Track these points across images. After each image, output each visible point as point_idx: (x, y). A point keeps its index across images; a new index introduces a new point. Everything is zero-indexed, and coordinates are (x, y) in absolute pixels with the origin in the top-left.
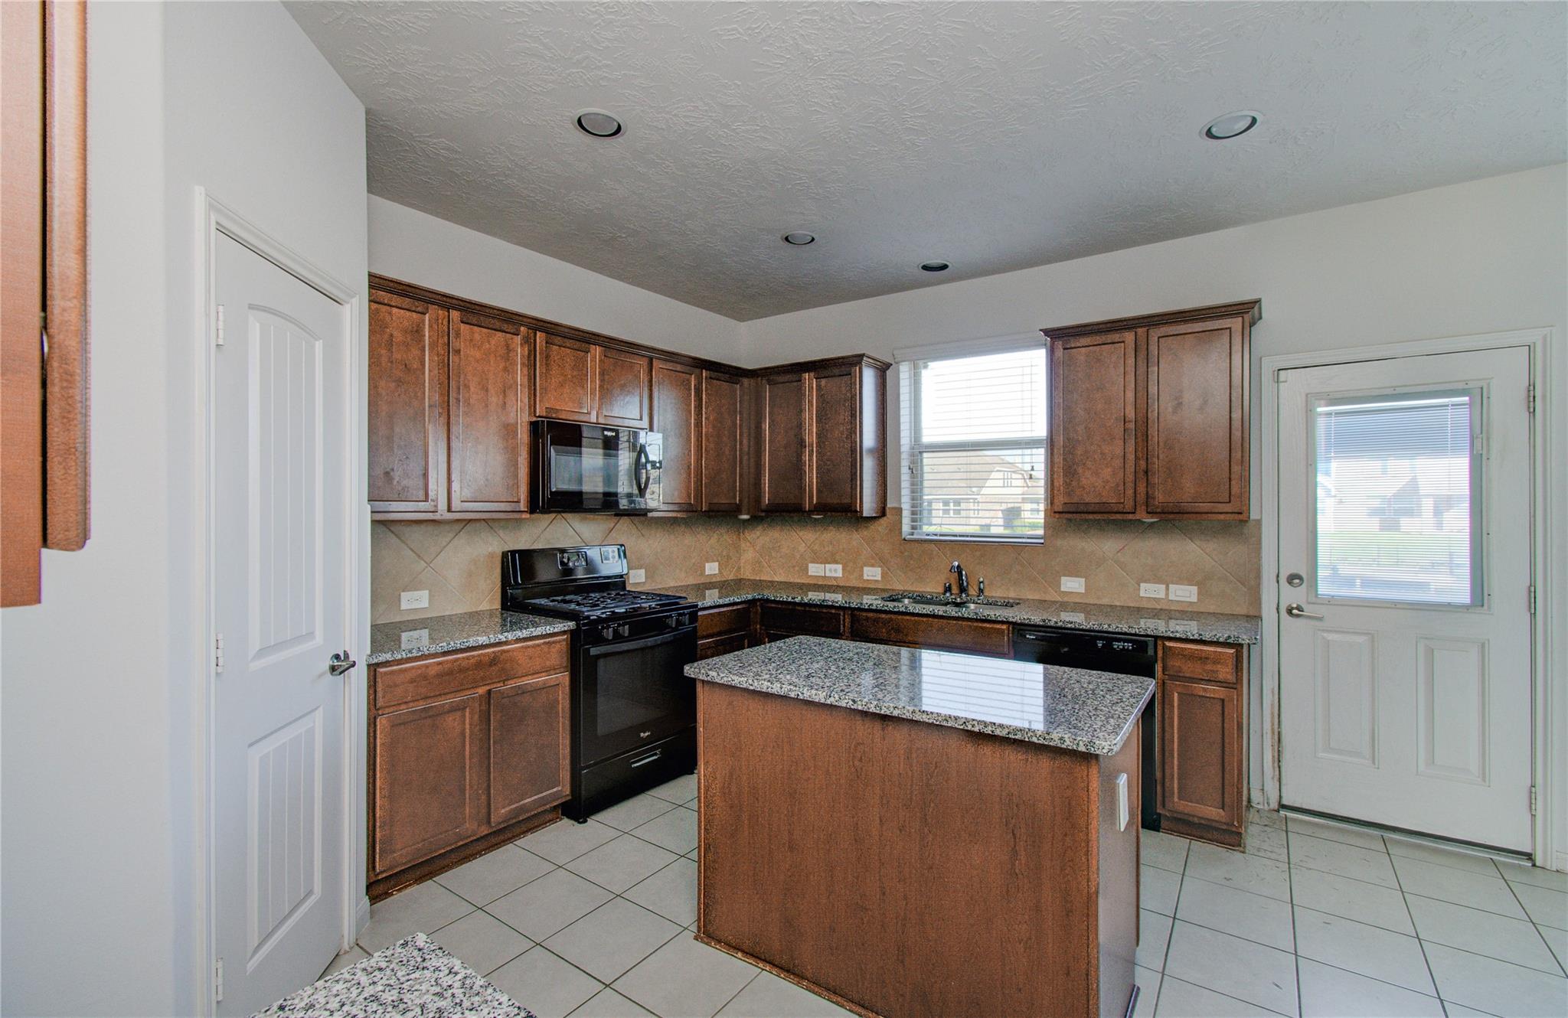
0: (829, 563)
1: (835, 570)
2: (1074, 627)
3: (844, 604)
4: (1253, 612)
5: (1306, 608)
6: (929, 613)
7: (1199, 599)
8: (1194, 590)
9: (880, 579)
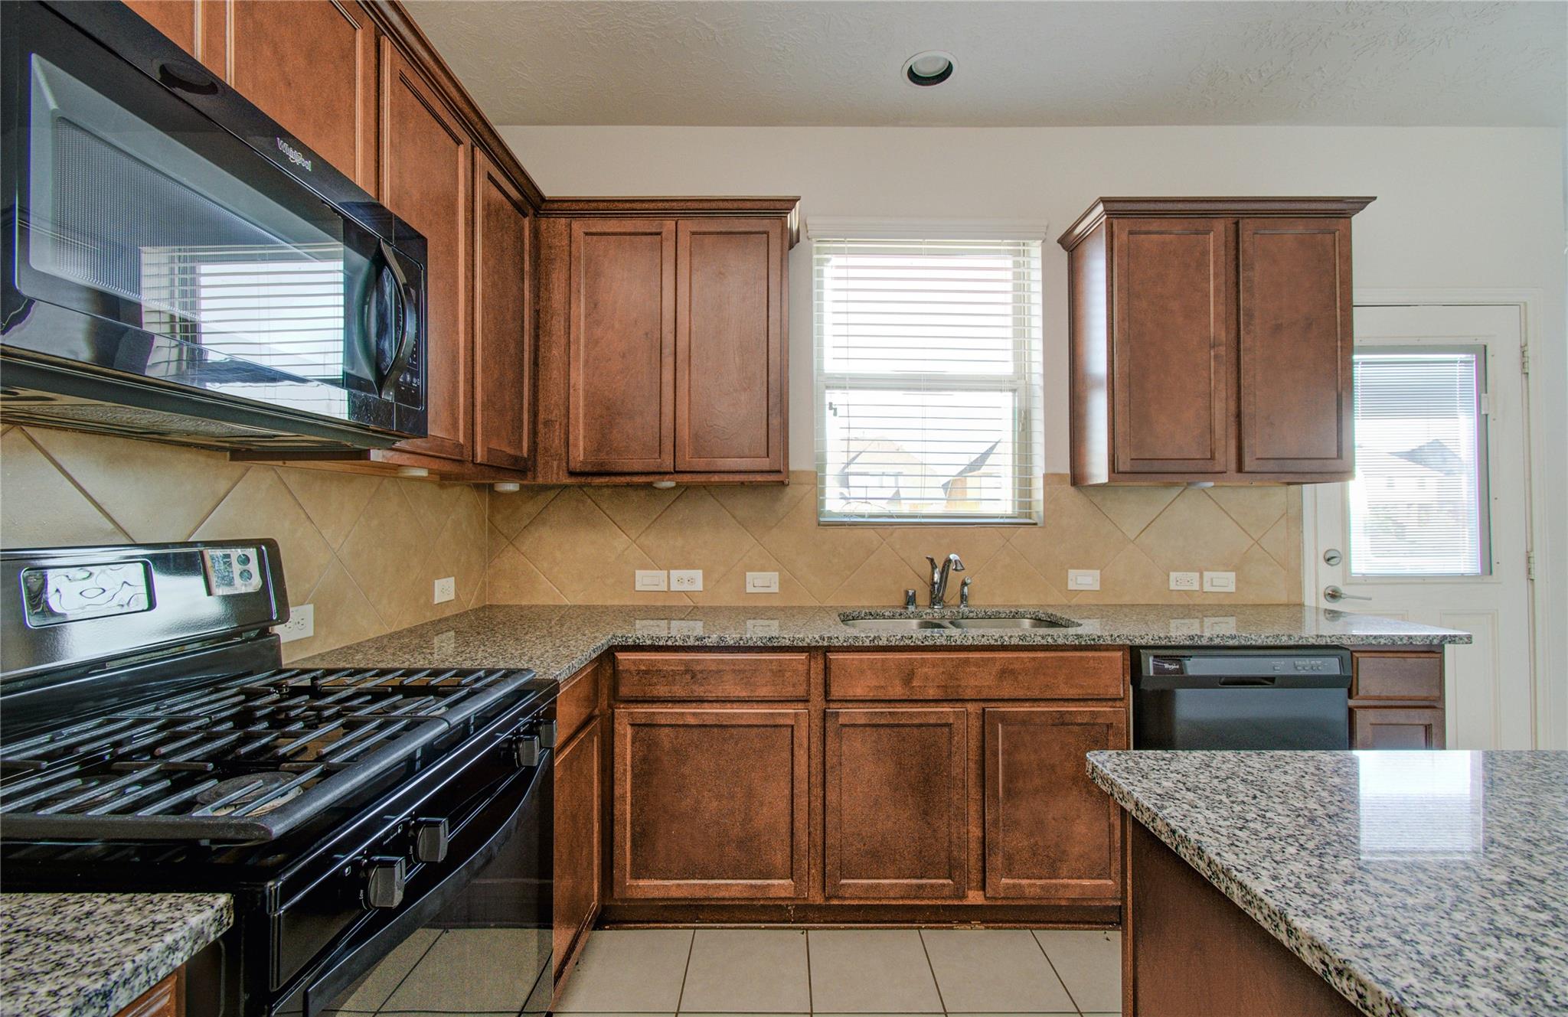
0: (676, 568)
1: (691, 581)
2: (1237, 643)
3: (817, 641)
4: (1294, 599)
5: (1344, 590)
6: (993, 642)
7: (1237, 588)
8: (1232, 575)
9: (777, 591)
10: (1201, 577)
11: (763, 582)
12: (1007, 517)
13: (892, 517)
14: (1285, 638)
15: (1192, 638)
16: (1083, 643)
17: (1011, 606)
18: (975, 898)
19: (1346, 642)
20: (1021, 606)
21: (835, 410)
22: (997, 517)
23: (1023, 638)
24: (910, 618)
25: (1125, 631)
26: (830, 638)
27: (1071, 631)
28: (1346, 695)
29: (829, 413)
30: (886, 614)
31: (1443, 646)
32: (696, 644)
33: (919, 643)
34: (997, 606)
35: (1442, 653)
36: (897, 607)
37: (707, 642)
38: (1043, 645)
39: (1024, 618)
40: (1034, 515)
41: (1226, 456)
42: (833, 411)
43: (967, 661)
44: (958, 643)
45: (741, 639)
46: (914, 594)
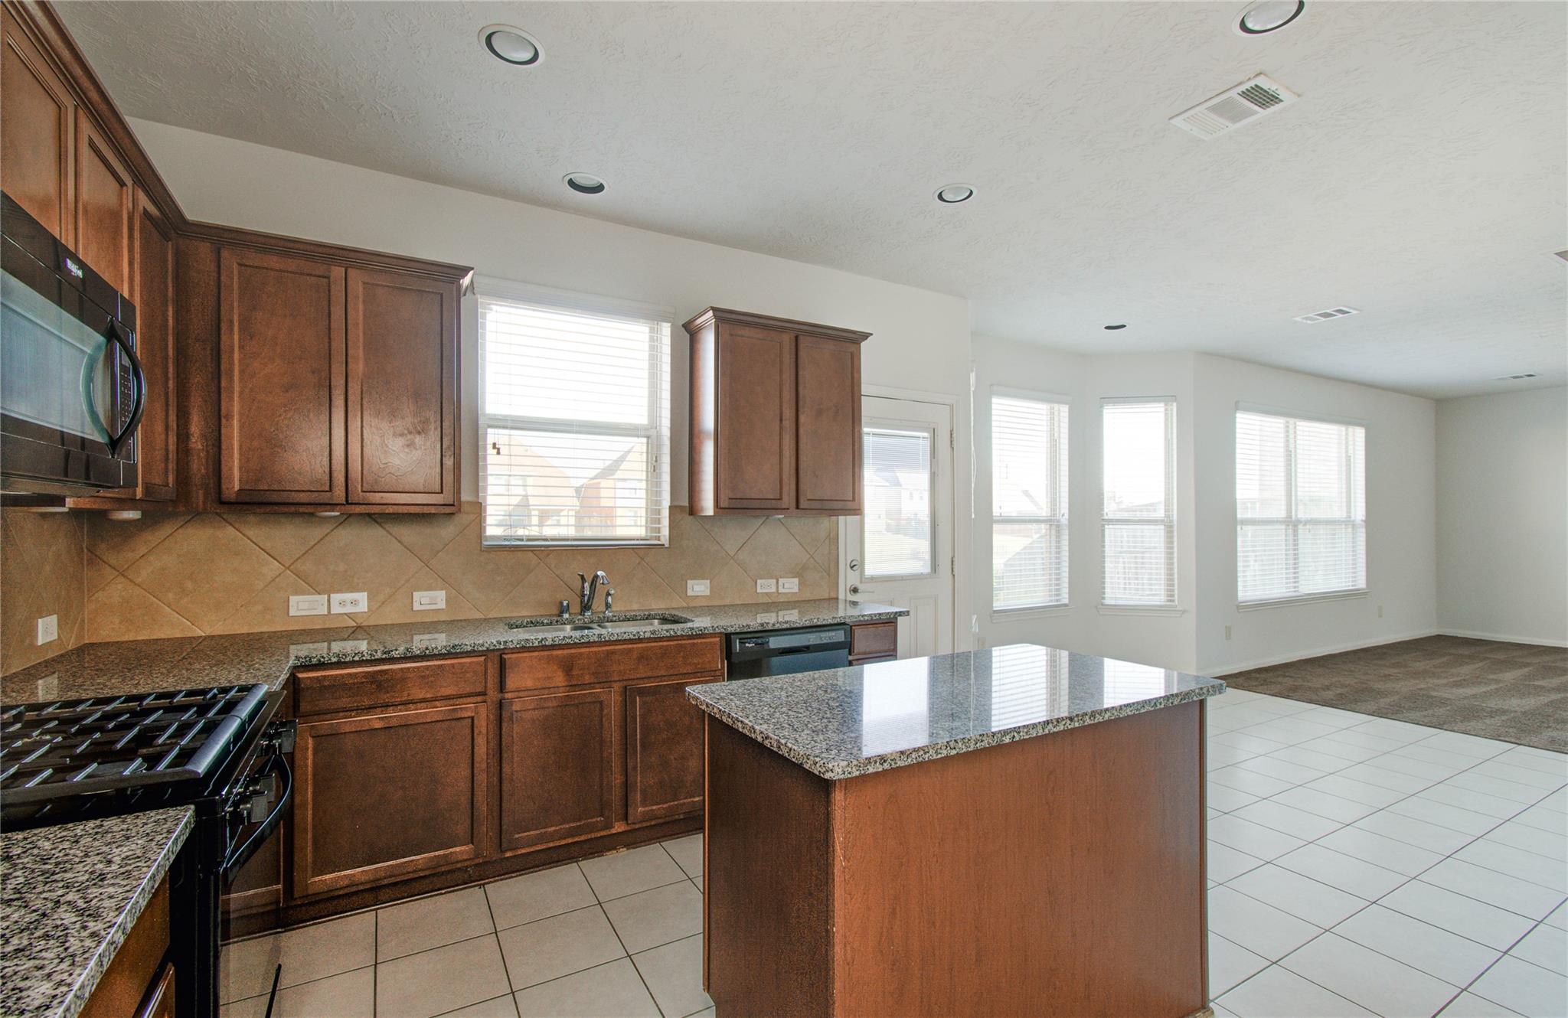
0: (336, 592)
1: (354, 603)
2: (789, 626)
3: (494, 645)
4: (833, 595)
5: (860, 587)
6: (632, 637)
7: (799, 589)
8: (796, 581)
9: (444, 607)
10: (777, 583)
11: (430, 600)
12: (641, 540)
13: (546, 540)
14: (815, 621)
15: (762, 625)
16: (694, 633)
17: (646, 610)
18: (619, 827)
19: (848, 621)
20: (653, 610)
21: (499, 449)
22: (634, 540)
23: (653, 632)
24: (565, 624)
25: (722, 623)
26: (505, 642)
27: (690, 625)
28: (847, 653)
29: (490, 451)
30: (545, 621)
31: (896, 618)
32: (384, 656)
33: (577, 641)
34: (634, 611)
35: (896, 623)
36: (554, 615)
37: (395, 654)
38: (667, 637)
39: (655, 619)
40: (662, 538)
41: (788, 499)
42: (496, 451)
43: (613, 652)
44: (607, 639)
45: (427, 649)
46: (568, 604)
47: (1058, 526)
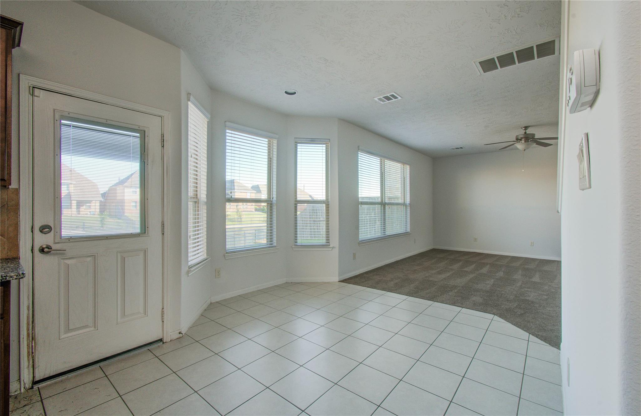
47: (271, 204)
